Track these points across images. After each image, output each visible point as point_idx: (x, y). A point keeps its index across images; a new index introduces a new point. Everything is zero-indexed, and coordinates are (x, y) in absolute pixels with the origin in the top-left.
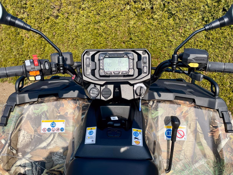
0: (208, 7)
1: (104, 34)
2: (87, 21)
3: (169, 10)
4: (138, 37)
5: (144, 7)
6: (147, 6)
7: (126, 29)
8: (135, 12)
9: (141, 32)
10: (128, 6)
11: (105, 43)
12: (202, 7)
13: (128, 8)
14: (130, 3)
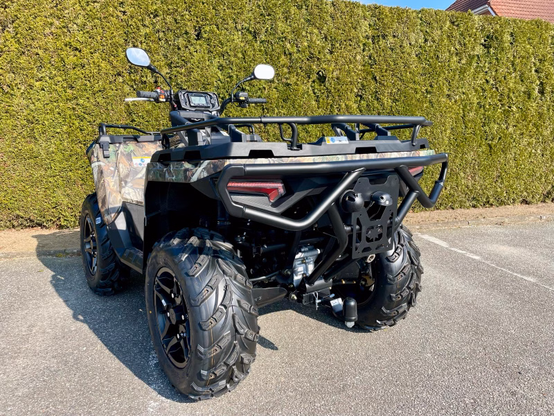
0: (221, 83)
1: (86, 116)
2: (51, 97)
3: (178, 84)
4: (143, 118)
5: (144, 79)
6: (149, 78)
7: (123, 108)
8: (132, 86)
9: (147, 111)
10: (120, 77)
11: (90, 129)
12: (215, 83)
13: (121, 80)
14: (122, 74)
